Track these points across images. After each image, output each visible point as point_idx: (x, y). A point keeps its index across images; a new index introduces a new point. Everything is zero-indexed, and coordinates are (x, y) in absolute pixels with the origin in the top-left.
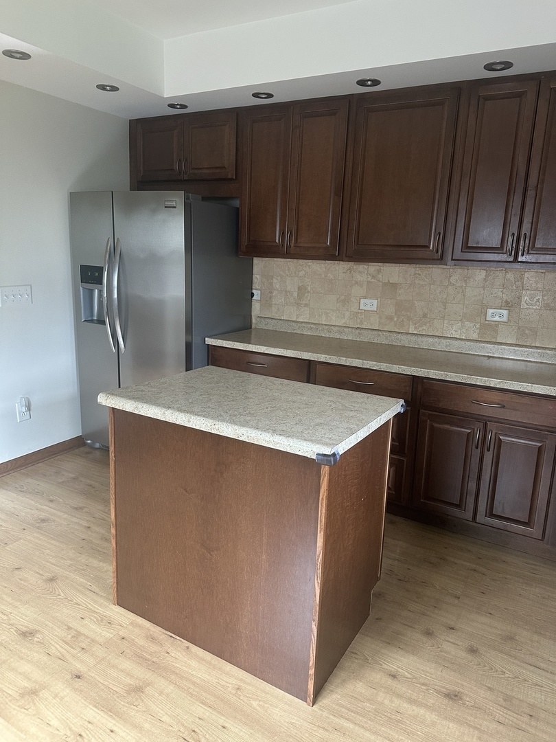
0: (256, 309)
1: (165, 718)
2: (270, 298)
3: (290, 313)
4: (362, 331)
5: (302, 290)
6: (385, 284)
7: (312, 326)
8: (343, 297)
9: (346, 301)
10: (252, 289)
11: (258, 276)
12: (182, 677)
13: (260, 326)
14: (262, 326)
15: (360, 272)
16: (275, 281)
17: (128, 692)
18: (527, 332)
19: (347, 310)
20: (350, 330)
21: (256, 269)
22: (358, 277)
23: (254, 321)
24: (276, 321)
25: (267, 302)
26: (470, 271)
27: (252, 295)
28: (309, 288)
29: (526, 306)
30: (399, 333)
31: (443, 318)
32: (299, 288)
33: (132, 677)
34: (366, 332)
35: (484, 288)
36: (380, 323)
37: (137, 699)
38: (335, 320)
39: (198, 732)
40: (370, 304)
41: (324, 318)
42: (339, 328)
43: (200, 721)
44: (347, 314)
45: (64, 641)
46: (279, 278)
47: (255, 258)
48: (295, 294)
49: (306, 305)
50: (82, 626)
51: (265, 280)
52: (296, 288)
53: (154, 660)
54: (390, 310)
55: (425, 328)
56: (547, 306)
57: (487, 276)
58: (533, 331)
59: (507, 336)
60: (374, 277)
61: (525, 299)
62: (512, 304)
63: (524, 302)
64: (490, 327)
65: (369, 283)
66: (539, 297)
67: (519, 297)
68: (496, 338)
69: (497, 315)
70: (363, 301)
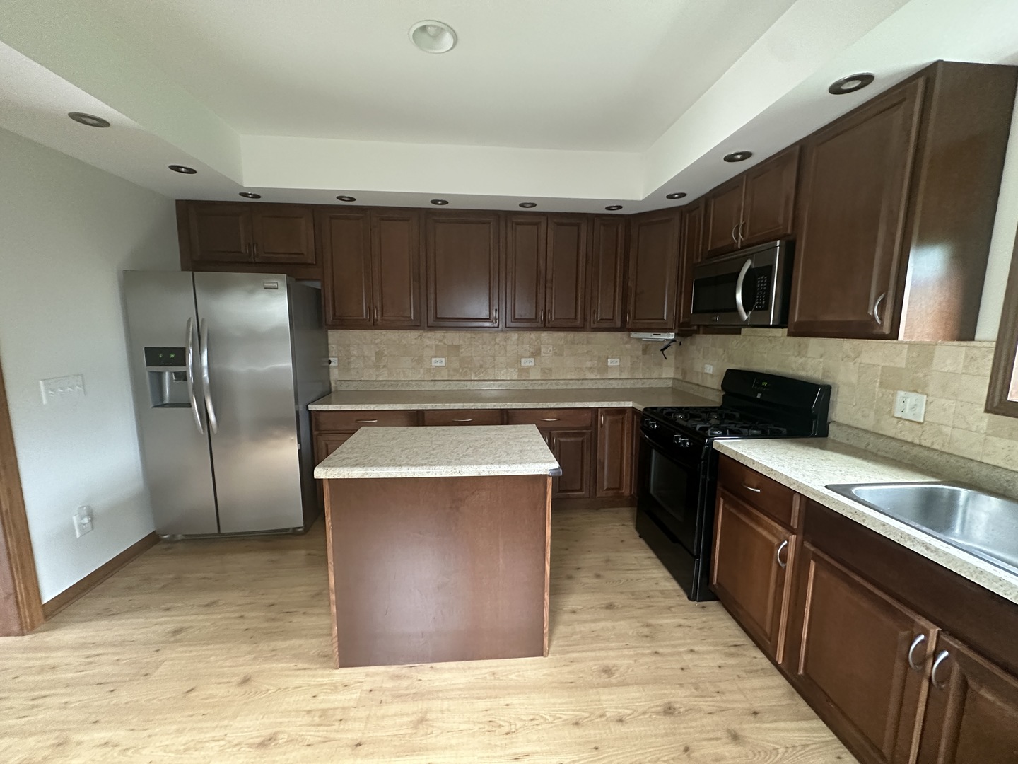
0: (335, 374)
1: (462, 727)
2: (349, 363)
3: (370, 374)
4: (436, 383)
5: (379, 355)
6: (449, 346)
7: (393, 383)
8: (416, 358)
9: (419, 361)
10: (328, 356)
11: (333, 346)
12: (447, 690)
13: (340, 389)
14: (343, 387)
15: (429, 338)
16: (352, 348)
17: (415, 727)
18: (546, 371)
19: (422, 367)
20: (426, 382)
21: (331, 340)
22: (428, 342)
23: (333, 384)
24: (357, 383)
25: (345, 366)
26: (508, 334)
27: (330, 362)
28: (386, 353)
29: (544, 355)
30: (465, 381)
31: (494, 367)
32: (377, 353)
33: (407, 715)
34: (439, 383)
35: (518, 345)
36: (449, 375)
37: (427, 729)
38: (411, 376)
39: (493, 720)
40: (439, 362)
41: (402, 375)
42: (417, 382)
43: (489, 712)
44: (422, 370)
45: (314, 725)
46: (355, 346)
47: (329, 331)
48: (373, 358)
49: (384, 366)
50: (320, 703)
51: (341, 348)
52: (373, 353)
53: (414, 691)
54: (456, 365)
55: (482, 375)
56: (556, 354)
57: (519, 337)
58: (550, 370)
59: (535, 375)
60: (440, 341)
61: (543, 350)
62: (536, 353)
63: (542, 352)
64: (526, 370)
65: (437, 346)
66: (551, 348)
67: (540, 349)
68: (529, 377)
69: (527, 362)
70: (433, 359)
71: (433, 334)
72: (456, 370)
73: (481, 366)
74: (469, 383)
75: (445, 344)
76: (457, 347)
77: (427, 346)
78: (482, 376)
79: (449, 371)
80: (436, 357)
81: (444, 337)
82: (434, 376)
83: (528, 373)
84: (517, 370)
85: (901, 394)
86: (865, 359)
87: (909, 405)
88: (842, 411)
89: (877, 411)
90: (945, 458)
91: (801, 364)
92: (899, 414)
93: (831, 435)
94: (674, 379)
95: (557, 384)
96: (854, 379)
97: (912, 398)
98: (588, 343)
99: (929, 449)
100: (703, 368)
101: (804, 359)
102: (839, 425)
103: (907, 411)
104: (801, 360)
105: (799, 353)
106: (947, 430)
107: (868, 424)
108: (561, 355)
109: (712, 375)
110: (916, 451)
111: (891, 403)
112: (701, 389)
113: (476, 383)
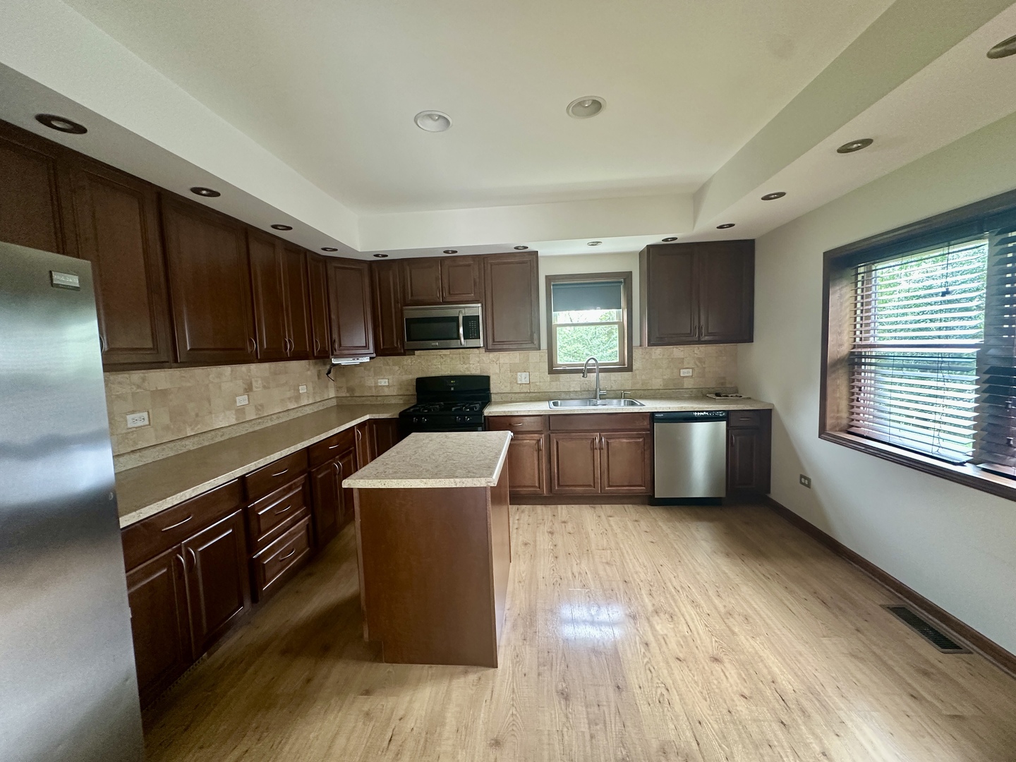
4: (141, 453)
6: (153, 392)
15: (122, 383)
22: (118, 390)
29: (255, 390)
30: (180, 440)
31: (210, 413)
34: (146, 452)
35: (232, 381)
36: (158, 437)
40: (138, 419)
54: (165, 419)
55: (199, 426)
56: (264, 387)
57: (232, 371)
58: (262, 405)
59: (251, 415)
60: (139, 387)
61: (254, 384)
62: (249, 389)
63: (254, 388)
64: (241, 411)
65: (134, 394)
66: (260, 382)
67: (251, 383)
68: (245, 418)
69: (242, 400)
70: (129, 417)
71: (126, 375)
72: (167, 428)
73: (197, 415)
74: (187, 442)
75: (146, 390)
76: (164, 393)
77: (118, 397)
78: (200, 428)
79: (156, 430)
80: (133, 412)
81: (144, 380)
82: (135, 443)
83: (244, 413)
84: (234, 412)
85: (519, 374)
86: (502, 361)
87: (523, 378)
88: (494, 387)
89: (511, 383)
90: (541, 394)
91: (467, 368)
92: (519, 382)
93: (493, 400)
94: (337, 397)
95: (271, 420)
96: (498, 371)
97: (524, 374)
98: (286, 373)
99: (534, 393)
100: (376, 383)
101: (467, 366)
102: (496, 394)
103: (523, 380)
104: (465, 366)
105: (464, 363)
106: (538, 384)
107: (507, 390)
108: (269, 388)
109: (388, 386)
110: (531, 395)
111: (516, 379)
112: (379, 398)
113: (196, 439)
